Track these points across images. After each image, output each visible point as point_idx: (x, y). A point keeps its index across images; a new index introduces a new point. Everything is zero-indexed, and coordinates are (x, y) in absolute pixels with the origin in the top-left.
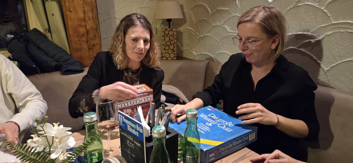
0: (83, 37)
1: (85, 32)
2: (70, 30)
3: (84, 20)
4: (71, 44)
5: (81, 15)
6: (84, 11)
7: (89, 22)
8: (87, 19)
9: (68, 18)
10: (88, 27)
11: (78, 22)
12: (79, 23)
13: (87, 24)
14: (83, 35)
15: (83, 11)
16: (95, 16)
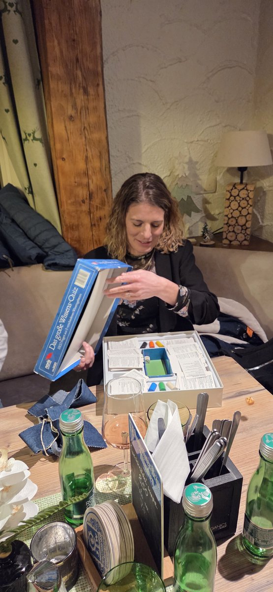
0: (83, 204)
1: (87, 195)
2: (63, 192)
3: (86, 174)
4: (63, 217)
5: (82, 165)
6: (87, 157)
7: (94, 178)
8: (90, 173)
9: (60, 170)
10: (92, 187)
11: (75, 178)
12: (76, 180)
13: (90, 181)
14: (83, 202)
15: (84, 157)
16: (104, 165)
